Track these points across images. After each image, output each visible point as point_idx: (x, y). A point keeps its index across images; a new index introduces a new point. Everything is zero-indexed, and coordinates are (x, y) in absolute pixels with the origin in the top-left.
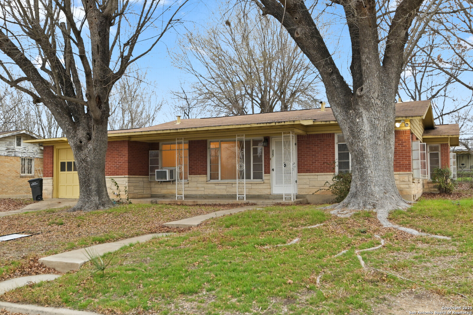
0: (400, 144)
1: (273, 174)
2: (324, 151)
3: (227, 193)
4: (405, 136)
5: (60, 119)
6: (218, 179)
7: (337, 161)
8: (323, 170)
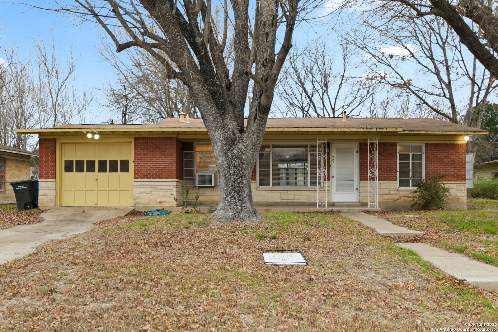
0: (458, 156)
1: (333, 180)
2: (387, 160)
3: (282, 201)
4: (462, 149)
5: (206, 103)
6: (269, 185)
7: (398, 170)
8: (386, 178)
